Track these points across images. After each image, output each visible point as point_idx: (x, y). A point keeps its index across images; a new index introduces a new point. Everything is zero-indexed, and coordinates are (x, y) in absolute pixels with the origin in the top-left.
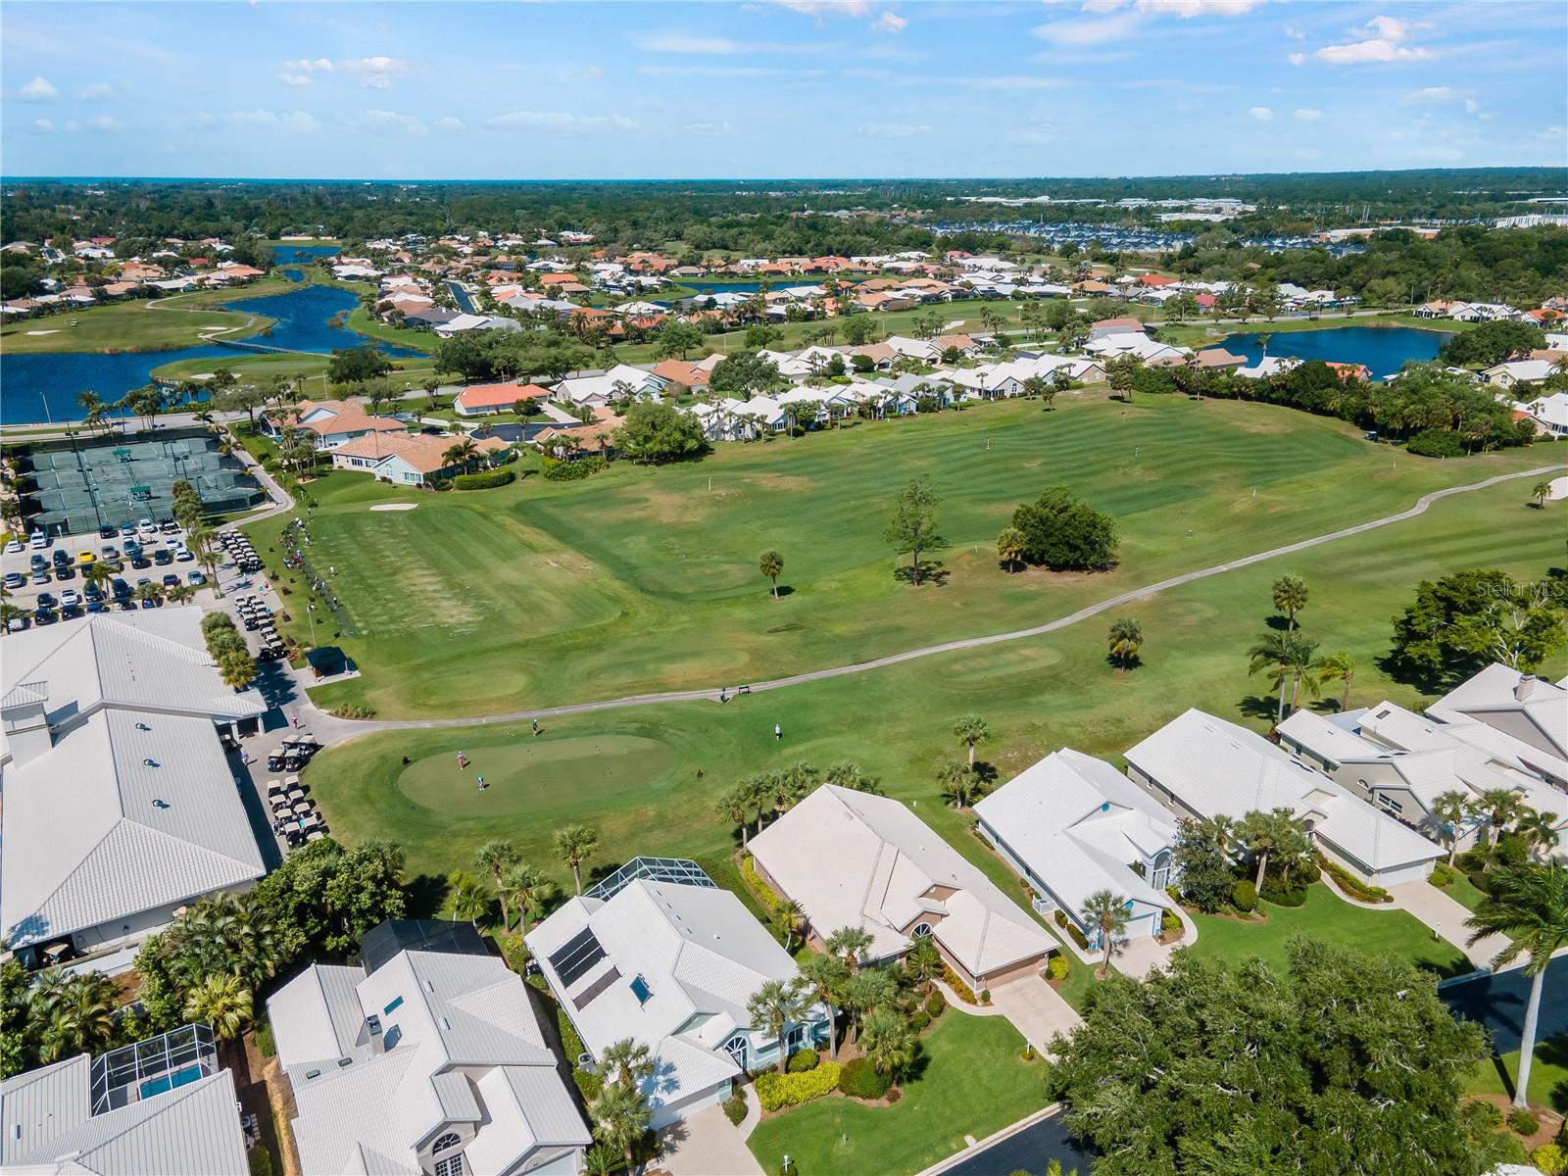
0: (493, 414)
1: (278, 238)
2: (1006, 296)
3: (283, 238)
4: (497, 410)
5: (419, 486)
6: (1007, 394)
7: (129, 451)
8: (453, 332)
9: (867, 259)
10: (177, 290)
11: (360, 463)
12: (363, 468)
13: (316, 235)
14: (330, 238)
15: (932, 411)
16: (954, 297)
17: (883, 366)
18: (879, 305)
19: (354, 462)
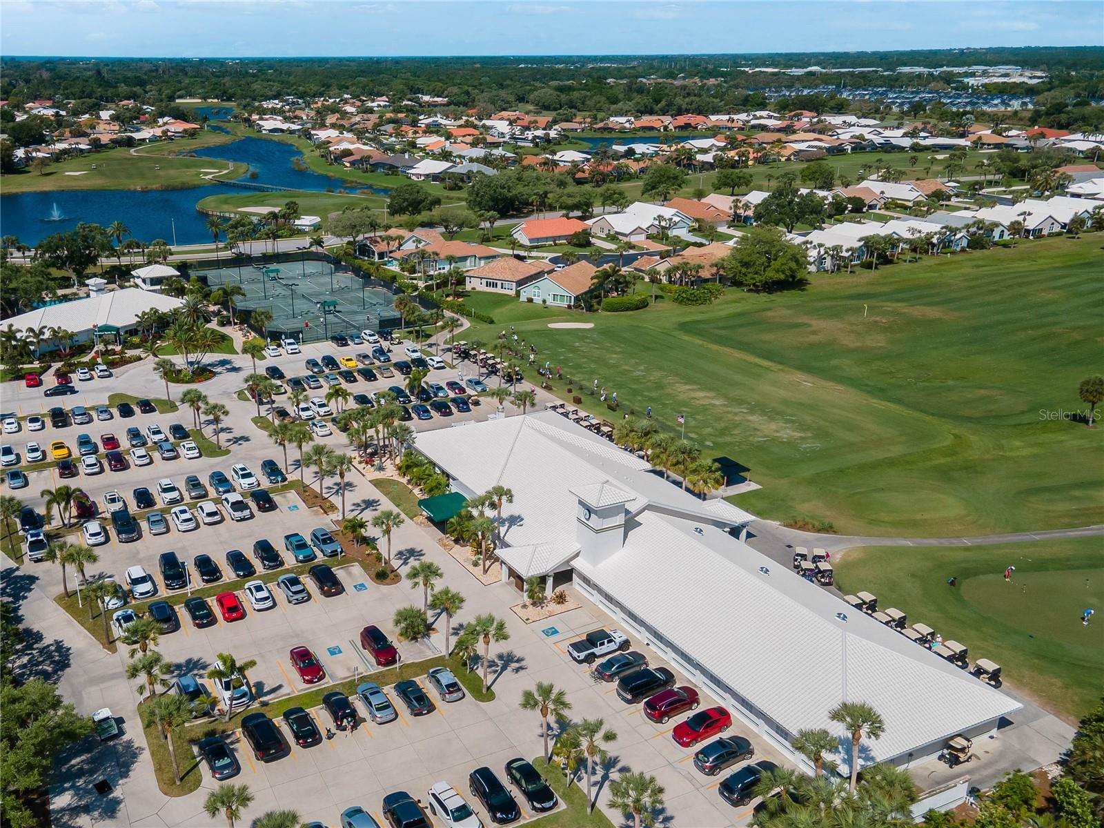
0: (551, 245)
1: (174, 100)
2: (904, 148)
3: (177, 101)
4: (554, 241)
5: (569, 307)
6: (1045, 232)
7: (277, 271)
8: (424, 175)
9: (735, 117)
10: (144, 140)
11: (495, 285)
12: (498, 290)
13: (205, 98)
14: (216, 100)
15: (983, 247)
16: (853, 149)
17: (871, 207)
18: (790, 155)
19: (488, 284)
